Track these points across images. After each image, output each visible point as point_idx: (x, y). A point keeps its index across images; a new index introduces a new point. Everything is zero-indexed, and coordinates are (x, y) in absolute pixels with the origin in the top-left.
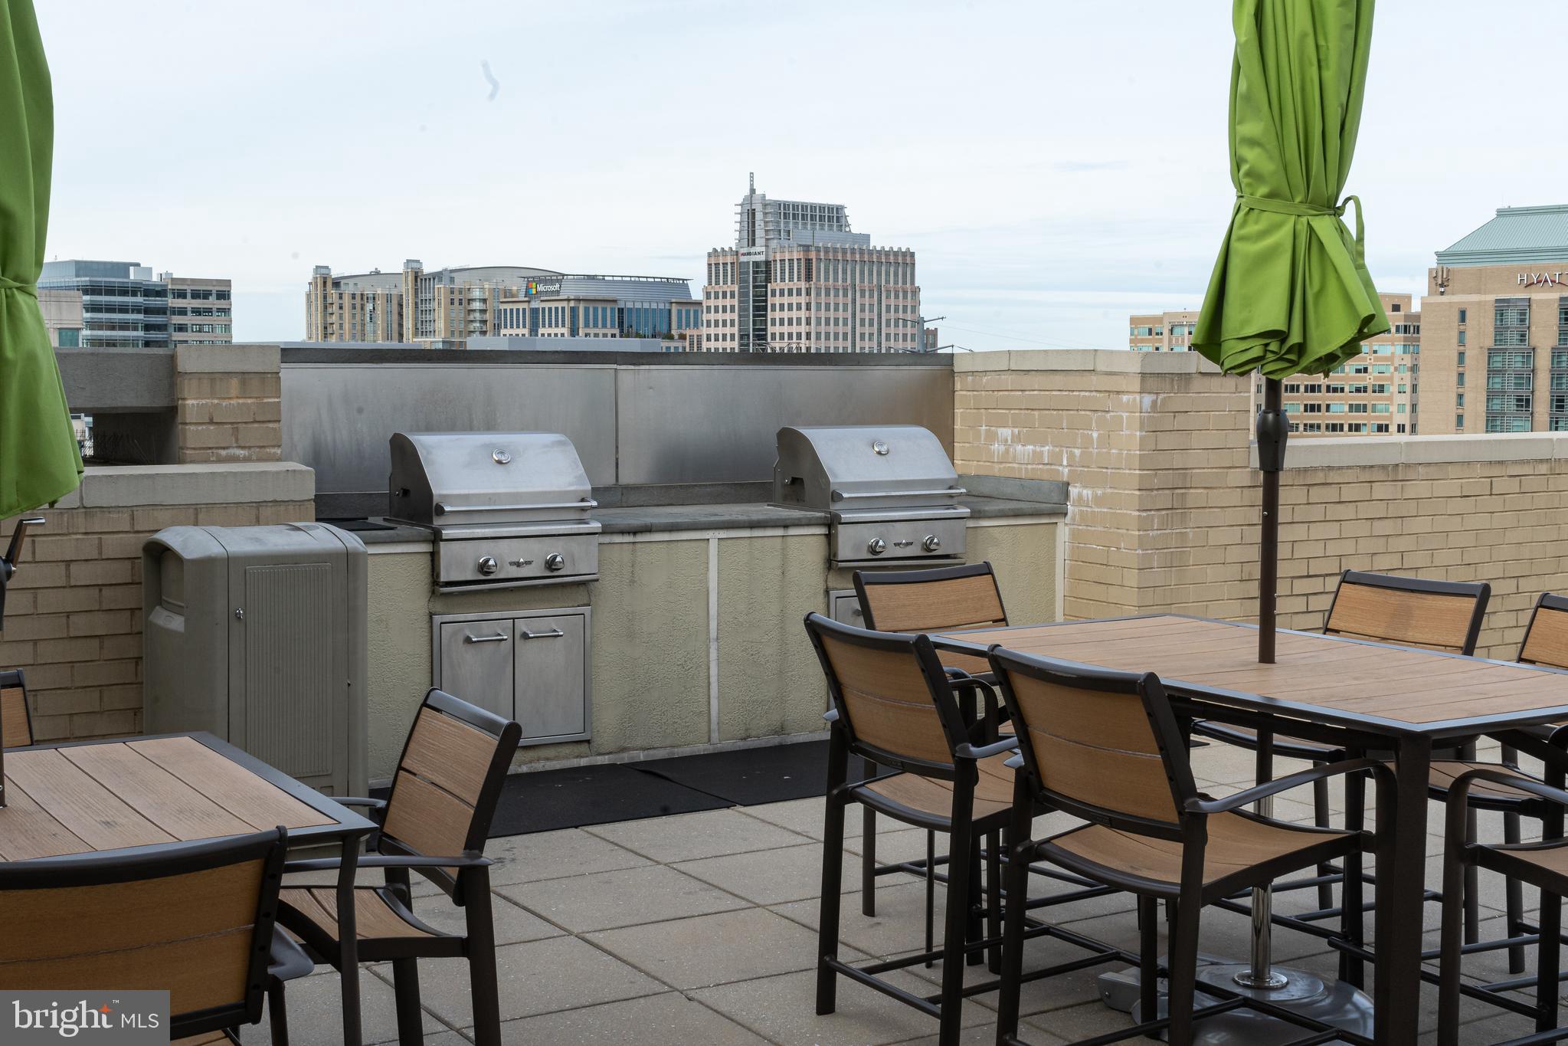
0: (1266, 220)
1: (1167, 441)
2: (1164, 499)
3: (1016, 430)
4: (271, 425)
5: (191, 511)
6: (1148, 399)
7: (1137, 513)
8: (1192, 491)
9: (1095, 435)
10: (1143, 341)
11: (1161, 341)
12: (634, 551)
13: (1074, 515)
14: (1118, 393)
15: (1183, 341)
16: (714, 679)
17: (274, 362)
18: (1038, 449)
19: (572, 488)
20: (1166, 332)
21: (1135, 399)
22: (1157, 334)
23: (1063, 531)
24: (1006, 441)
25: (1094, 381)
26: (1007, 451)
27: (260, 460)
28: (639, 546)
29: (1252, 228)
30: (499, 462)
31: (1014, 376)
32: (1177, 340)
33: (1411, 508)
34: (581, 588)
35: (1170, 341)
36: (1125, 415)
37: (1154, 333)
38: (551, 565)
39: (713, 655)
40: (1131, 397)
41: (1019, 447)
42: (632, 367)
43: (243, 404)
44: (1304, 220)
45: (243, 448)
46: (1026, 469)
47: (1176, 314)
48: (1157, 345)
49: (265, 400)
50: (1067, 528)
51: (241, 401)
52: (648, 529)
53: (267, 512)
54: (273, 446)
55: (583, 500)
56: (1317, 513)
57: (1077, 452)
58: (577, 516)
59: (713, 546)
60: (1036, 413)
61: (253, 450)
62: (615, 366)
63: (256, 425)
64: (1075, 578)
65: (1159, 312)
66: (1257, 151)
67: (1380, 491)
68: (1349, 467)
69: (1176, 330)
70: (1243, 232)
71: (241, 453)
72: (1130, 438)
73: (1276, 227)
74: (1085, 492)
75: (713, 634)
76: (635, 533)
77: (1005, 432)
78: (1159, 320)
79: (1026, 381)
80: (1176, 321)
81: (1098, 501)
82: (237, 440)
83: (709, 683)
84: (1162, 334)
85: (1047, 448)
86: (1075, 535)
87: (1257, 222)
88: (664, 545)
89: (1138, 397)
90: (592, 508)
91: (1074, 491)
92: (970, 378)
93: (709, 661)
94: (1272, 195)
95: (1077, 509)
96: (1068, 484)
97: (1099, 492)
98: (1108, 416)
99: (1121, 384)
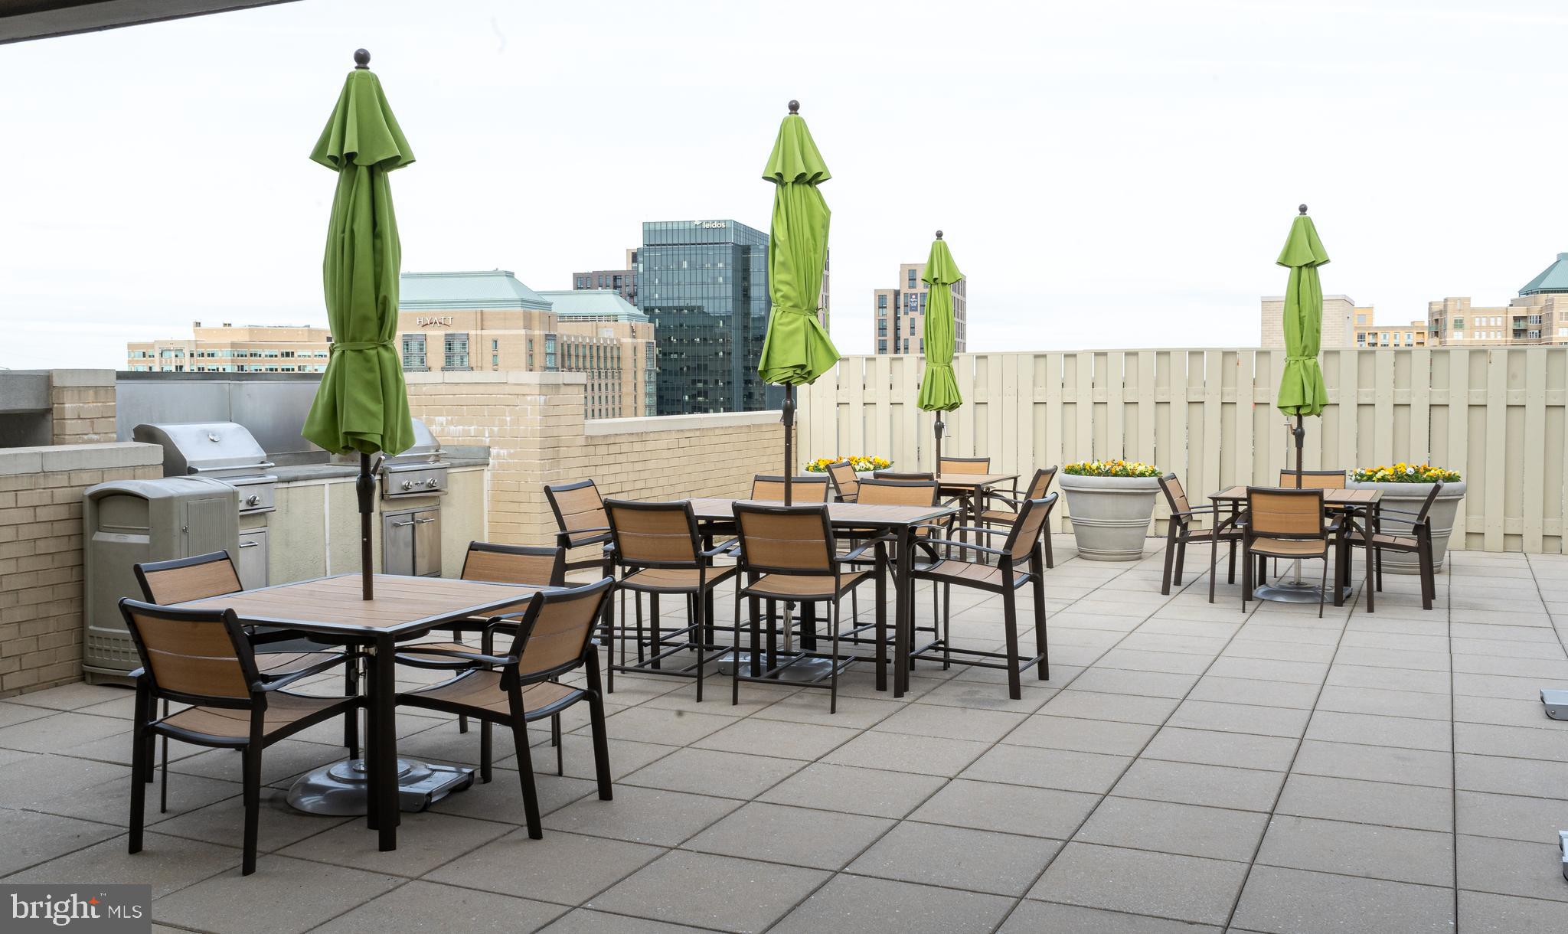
0: (791, 317)
1: (552, 421)
2: (550, 453)
3: (450, 418)
4: (111, 419)
5: (100, 472)
6: (543, 398)
7: (539, 462)
8: (562, 448)
9: (508, 419)
10: (137, 362)
11: (153, 362)
12: (288, 492)
13: (494, 466)
14: (524, 395)
15: (171, 362)
16: (328, 568)
17: (112, 380)
18: (466, 428)
19: (257, 455)
20: (157, 355)
21: (535, 399)
22: (150, 356)
23: (487, 474)
24: (442, 424)
25: (507, 389)
26: (443, 430)
27: (105, 441)
28: (290, 489)
29: (784, 320)
30: (213, 440)
31: (447, 386)
32: (166, 361)
33: (648, 456)
34: (263, 517)
35: (161, 362)
36: (529, 407)
37: (147, 356)
38: (252, 503)
39: (328, 554)
40: (533, 397)
41: (452, 428)
42: (238, 382)
43: (96, 406)
44: (807, 317)
45: (96, 434)
46: (458, 440)
47: (166, 342)
48: (150, 365)
49: (108, 404)
50: (489, 473)
51: (95, 404)
52: (296, 479)
53: (139, 472)
54: (112, 433)
55: (262, 463)
56: (611, 460)
57: (496, 429)
58: (259, 472)
59: (327, 486)
60: (465, 407)
61: (101, 435)
62: (229, 382)
63: (103, 419)
64: (495, 501)
65: (151, 340)
66: (788, 287)
67: (637, 447)
68: (624, 434)
69: (165, 354)
70: (781, 321)
71: (95, 437)
72: (532, 419)
73: (795, 320)
74: (502, 451)
75: (327, 542)
76: (289, 482)
77: (442, 419)
78: (151, 346)
79: (456, 389)
80: (165, 347)
81: (510, 455)
82: (93, 430)
83: (326, 570)
84: (153, 356)
85: (473, 427)
86: (494, 476)
87: (786, 317)
88: (302, 489)
89: (538, 397)
90: (271, 467)
91: (493, 451)
92: (413, 388)
93: (325, 558)
94: (794, 306)
95: (496, 461)
96: (490, 447)
97: (512, 451)
98: (517, 408)
99: (526, 390)
